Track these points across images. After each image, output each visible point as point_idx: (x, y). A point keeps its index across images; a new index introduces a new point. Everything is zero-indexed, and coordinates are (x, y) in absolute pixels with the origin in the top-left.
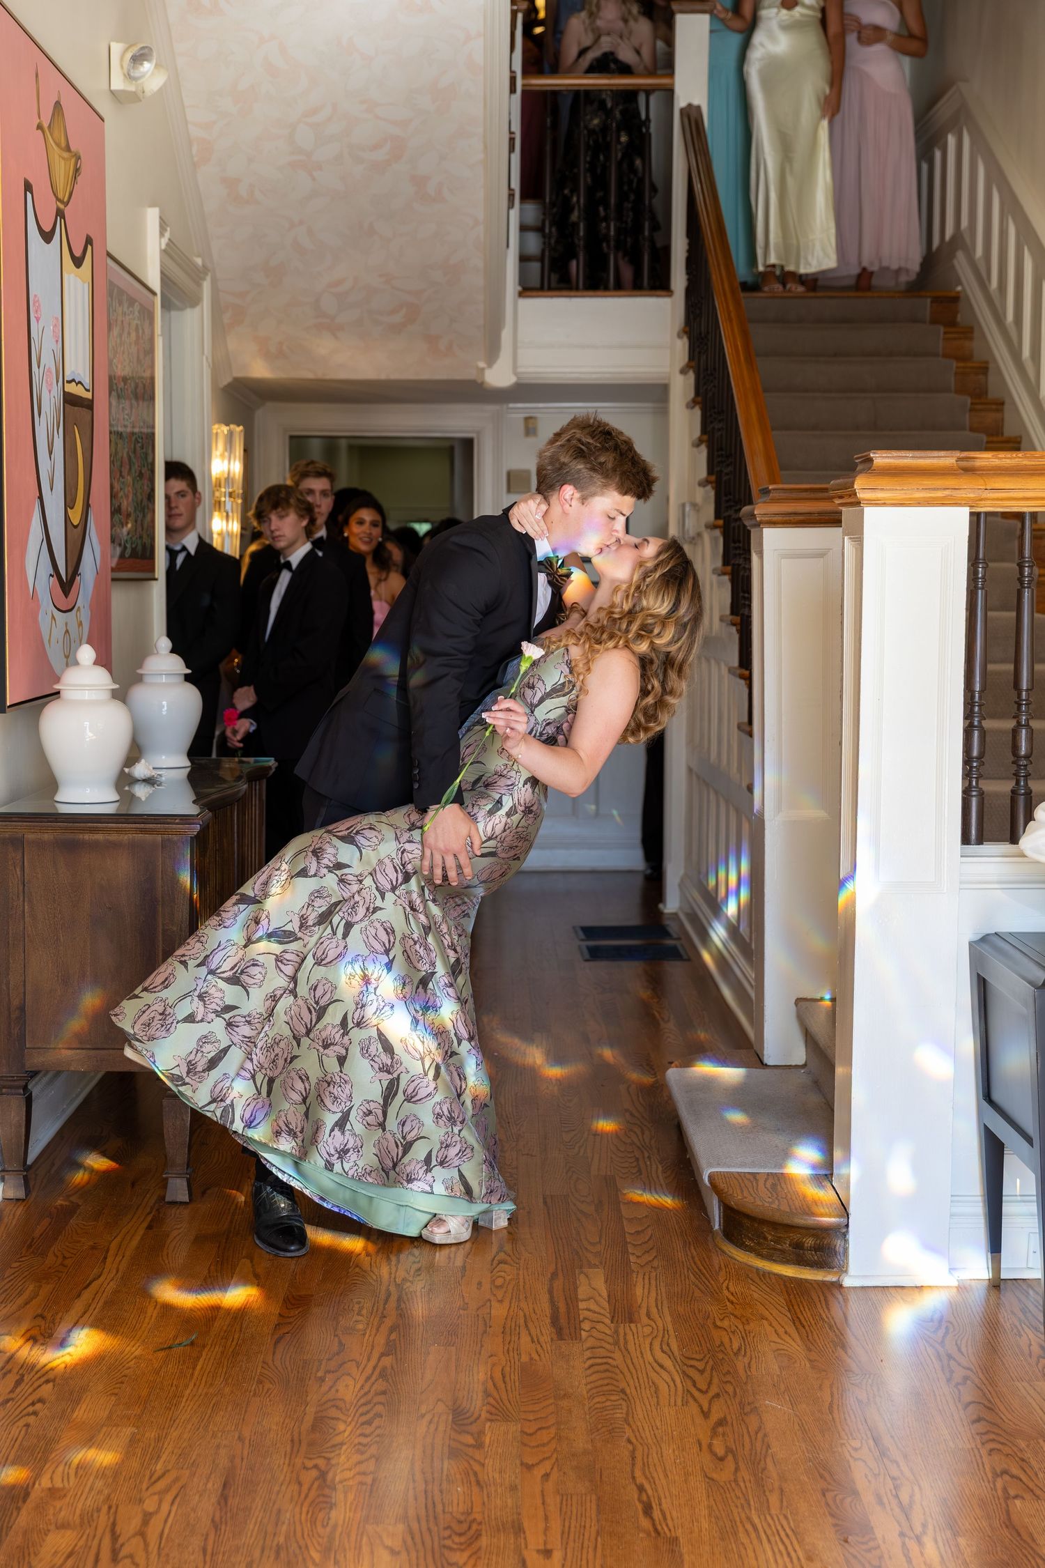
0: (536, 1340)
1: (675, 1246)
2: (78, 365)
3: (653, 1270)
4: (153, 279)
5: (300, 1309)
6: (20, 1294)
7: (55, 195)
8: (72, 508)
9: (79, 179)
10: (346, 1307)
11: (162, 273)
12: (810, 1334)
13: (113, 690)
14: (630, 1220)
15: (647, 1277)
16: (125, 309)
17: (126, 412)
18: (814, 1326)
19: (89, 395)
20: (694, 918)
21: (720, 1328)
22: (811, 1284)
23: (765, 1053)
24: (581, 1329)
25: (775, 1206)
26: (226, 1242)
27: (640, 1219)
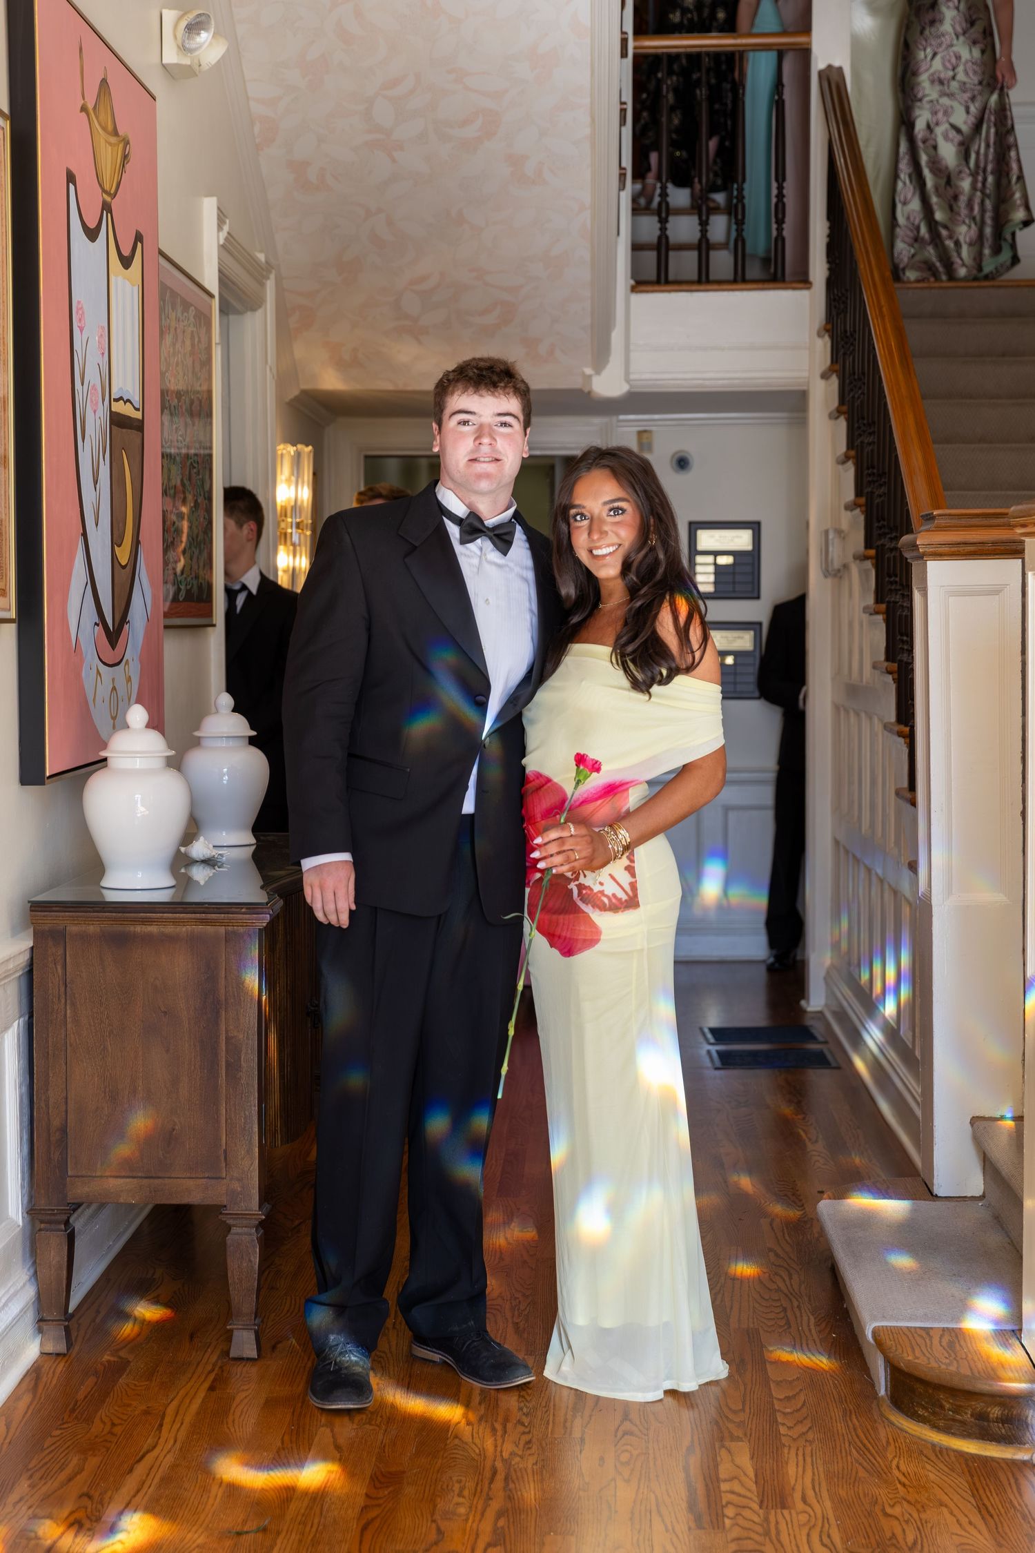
0: (670, 1528)
1: (833, 1414)
2: (126, 381)
3: (808, 1444)
4: (211, 281)
5: (391, 1489)
6: (62, 1469)
7: (100, 185)
8: (119, 546)
9: (127, 167)
10: (445, 1487)
11: (220, 271)
12: (999, 1525)
13: (168, 758)
14: (778, 1383)
15: (800, 1453)
16: (179, 314)
17: (180, 433)
18: (1004, 1514)
19: (138, 415)
20: (842, 1016)
21: (891, 1516)
22: (998, 1463)
23: (935, 1181)
24: (724, 1516)
25: (953, 1368)
26: (302, 1407)
27: (791, 1382)
